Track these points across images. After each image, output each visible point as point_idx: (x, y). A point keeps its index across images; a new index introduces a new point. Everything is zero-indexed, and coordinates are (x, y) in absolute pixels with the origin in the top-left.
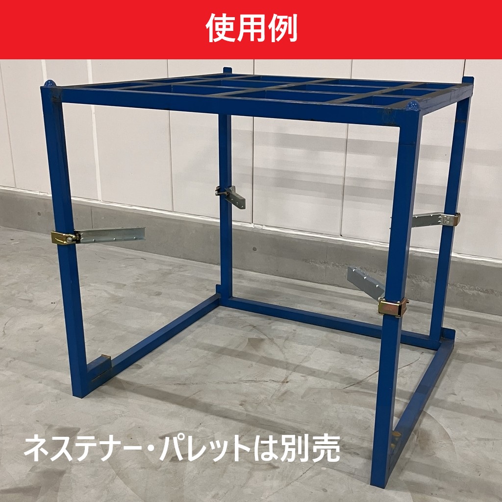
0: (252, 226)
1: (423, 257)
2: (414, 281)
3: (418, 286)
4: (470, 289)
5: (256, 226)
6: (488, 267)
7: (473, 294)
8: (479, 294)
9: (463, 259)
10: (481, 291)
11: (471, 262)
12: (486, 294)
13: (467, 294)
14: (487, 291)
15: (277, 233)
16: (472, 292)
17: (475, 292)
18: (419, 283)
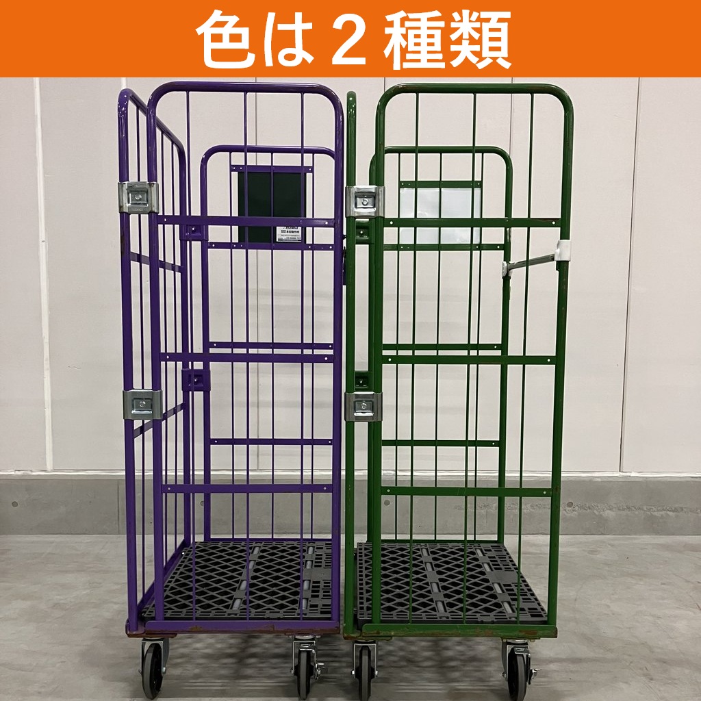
10: (670, 511)
14: (675, 510)
18: (601, 513)
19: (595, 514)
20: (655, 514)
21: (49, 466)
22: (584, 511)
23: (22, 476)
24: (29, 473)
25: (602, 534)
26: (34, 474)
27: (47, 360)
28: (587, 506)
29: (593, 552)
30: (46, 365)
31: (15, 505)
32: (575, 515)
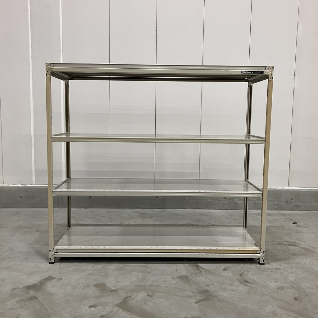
2: (234, 201)
3: (236, 203)
13: (257, 203)
18: (237, 201)
19: (234, 202)
20: (257, 202)
21: (34, 183)
22: (230, 201)
23: (24, 186)
24: (26, 185)
25: (237, 209)
26: (28, 186)
27: (33, 144)
28: (231, 199)
29: (231, 215)
30: (33, 146)
31: (21, 197)
32: (226, 202)
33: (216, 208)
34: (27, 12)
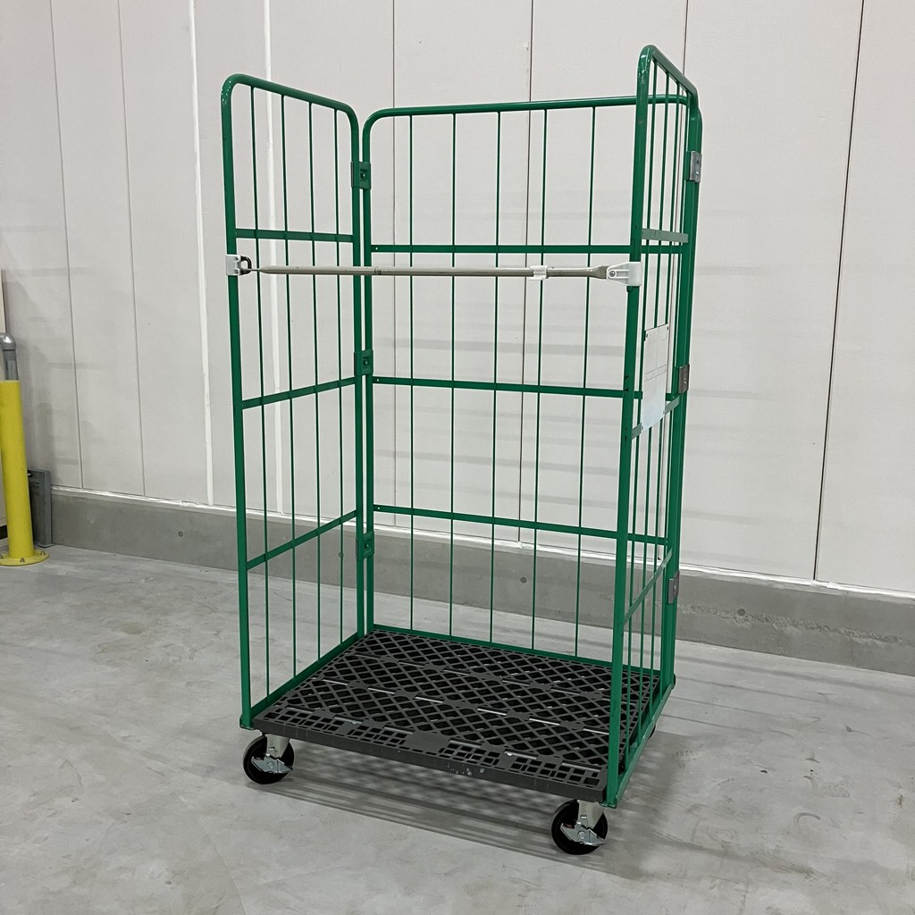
0: (518, 545)
1: (787, 590)
2: (774, 625)
3: (782, 633)
4: (863, 637)
5: (524, 545)
6: (887, 603)
7: (866, 644)
8: (875, 644)
9: (848, 592)
11: (860, 596)
12: (886, 643)
14: (886, 640)
15: (557, 556)
16: (865, 640)
17: (869, 641)
18: (782, 628)
19: (773, 628)
21: (210, 501)
22: (758, 622)
23: (187, 507)
24: (194, 505)
25: (784, 655)
26: (197, 506)
27: (207, 396)
28: (764, 616)
30: (207, 402)
31: (180, 534)
32: (747, 625)
33: (709, 641)
34: (188, 29)
